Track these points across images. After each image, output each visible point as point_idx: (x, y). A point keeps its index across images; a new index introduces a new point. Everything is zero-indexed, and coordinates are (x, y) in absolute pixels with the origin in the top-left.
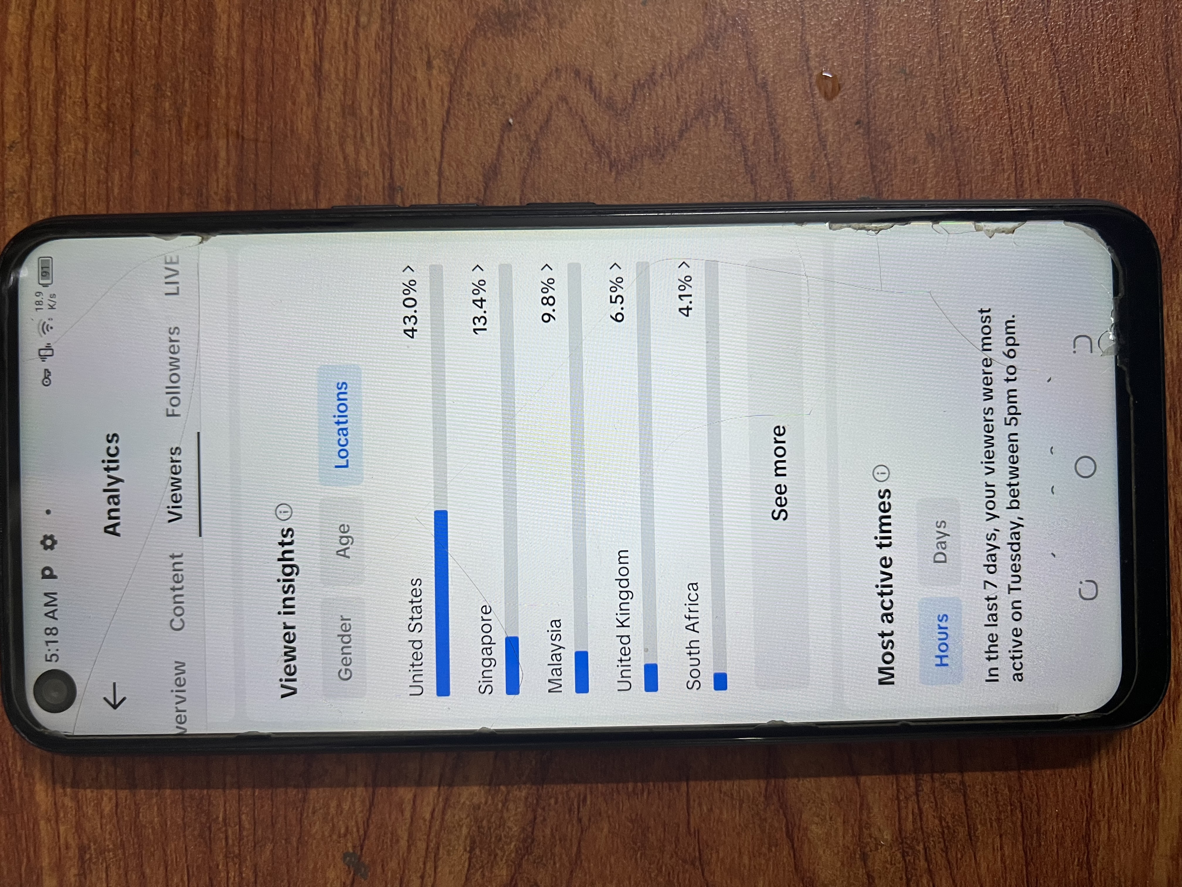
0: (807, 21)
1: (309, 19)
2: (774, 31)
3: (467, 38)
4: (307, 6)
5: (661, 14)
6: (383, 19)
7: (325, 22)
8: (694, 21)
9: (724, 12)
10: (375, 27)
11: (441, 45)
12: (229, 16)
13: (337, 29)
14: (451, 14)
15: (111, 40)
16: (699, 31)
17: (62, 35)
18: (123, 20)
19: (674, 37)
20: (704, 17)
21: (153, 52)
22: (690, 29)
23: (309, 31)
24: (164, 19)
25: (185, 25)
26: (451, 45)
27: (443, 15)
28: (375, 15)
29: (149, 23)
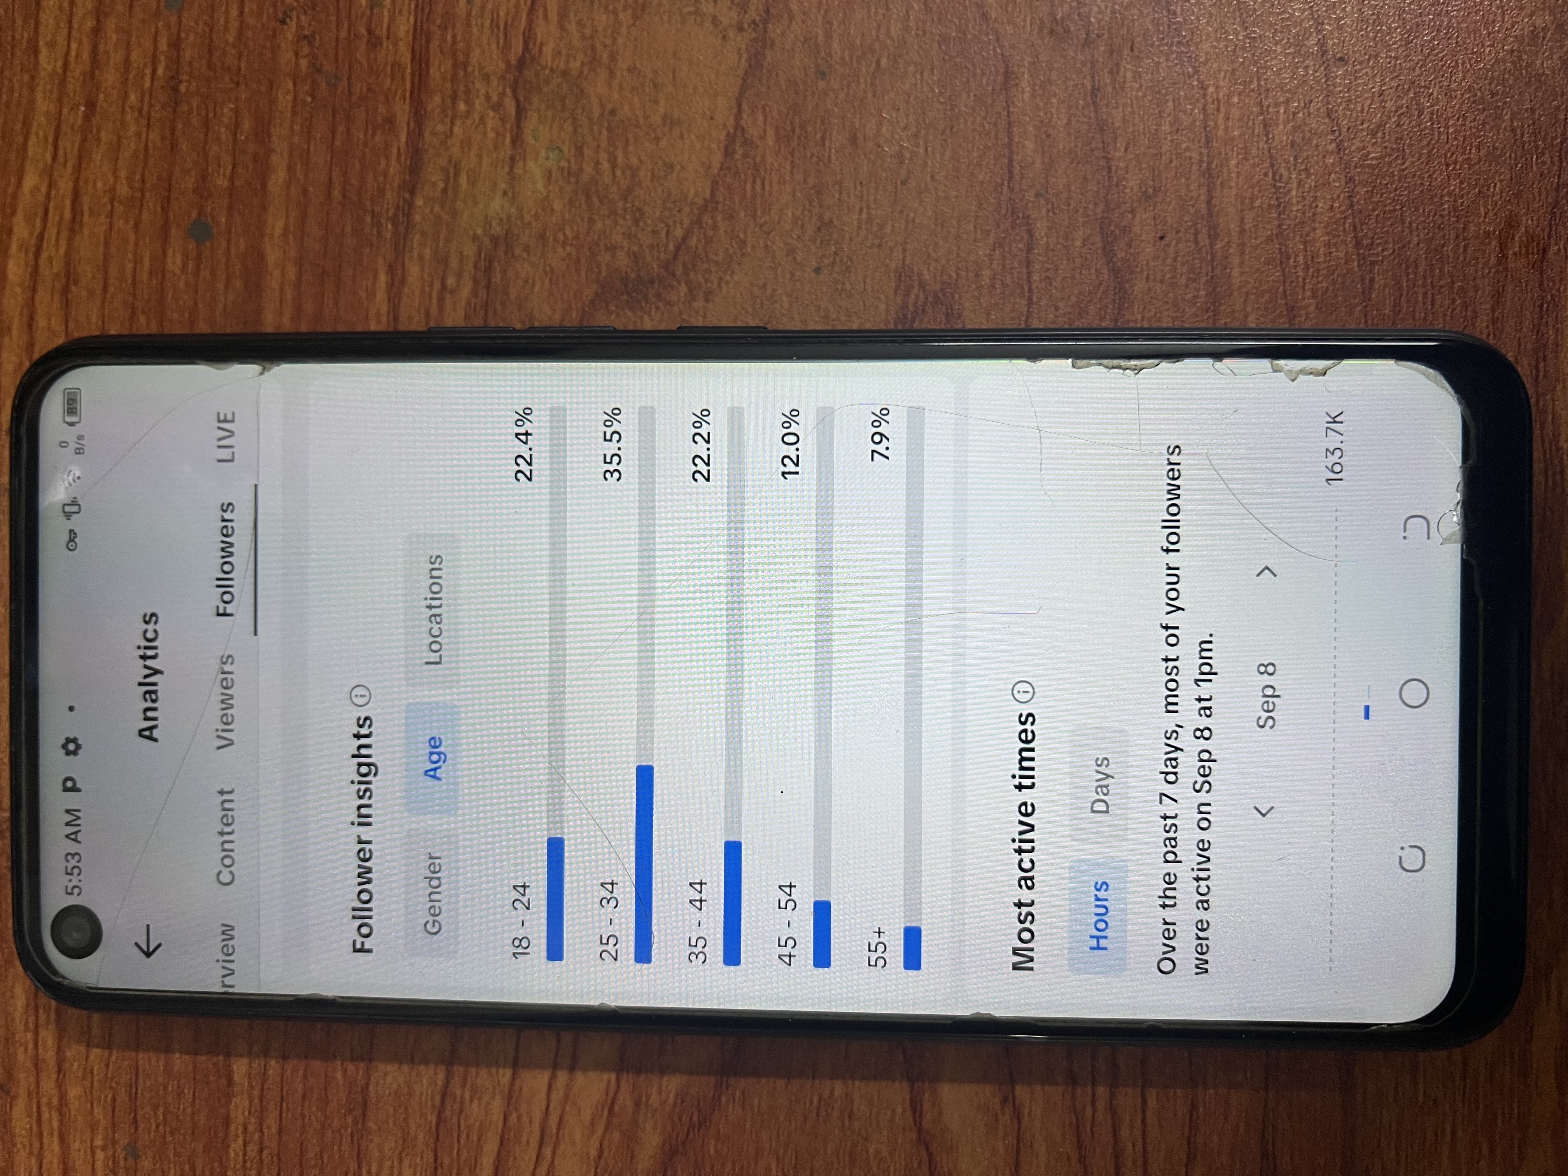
0: (1035, 299)
1: (383, 278)
2: (989, 314)
3: (584, 311)
4: (380, 261)
5: (839, 287)
6: (476, 282)
7: (403, 282)
8: (882, 297)
9: (922, 286)
10: (465, 292)
11: (550, 318)
12: (283, 272)
13: (417, 292)
14: (564, 277)
15: (135, 296)
16: (888, 311)
17: (74, 288)
18: (150, 274)
19: (854, 319)
20: (896, 292)
21: (187, 316)
22: (877, 307)
23: (381, 295)
24: (202, 273)
25: (228, 281)
26: (563, 320)
27: (554, 278)
28: (466, 276)
29: (183, 277)
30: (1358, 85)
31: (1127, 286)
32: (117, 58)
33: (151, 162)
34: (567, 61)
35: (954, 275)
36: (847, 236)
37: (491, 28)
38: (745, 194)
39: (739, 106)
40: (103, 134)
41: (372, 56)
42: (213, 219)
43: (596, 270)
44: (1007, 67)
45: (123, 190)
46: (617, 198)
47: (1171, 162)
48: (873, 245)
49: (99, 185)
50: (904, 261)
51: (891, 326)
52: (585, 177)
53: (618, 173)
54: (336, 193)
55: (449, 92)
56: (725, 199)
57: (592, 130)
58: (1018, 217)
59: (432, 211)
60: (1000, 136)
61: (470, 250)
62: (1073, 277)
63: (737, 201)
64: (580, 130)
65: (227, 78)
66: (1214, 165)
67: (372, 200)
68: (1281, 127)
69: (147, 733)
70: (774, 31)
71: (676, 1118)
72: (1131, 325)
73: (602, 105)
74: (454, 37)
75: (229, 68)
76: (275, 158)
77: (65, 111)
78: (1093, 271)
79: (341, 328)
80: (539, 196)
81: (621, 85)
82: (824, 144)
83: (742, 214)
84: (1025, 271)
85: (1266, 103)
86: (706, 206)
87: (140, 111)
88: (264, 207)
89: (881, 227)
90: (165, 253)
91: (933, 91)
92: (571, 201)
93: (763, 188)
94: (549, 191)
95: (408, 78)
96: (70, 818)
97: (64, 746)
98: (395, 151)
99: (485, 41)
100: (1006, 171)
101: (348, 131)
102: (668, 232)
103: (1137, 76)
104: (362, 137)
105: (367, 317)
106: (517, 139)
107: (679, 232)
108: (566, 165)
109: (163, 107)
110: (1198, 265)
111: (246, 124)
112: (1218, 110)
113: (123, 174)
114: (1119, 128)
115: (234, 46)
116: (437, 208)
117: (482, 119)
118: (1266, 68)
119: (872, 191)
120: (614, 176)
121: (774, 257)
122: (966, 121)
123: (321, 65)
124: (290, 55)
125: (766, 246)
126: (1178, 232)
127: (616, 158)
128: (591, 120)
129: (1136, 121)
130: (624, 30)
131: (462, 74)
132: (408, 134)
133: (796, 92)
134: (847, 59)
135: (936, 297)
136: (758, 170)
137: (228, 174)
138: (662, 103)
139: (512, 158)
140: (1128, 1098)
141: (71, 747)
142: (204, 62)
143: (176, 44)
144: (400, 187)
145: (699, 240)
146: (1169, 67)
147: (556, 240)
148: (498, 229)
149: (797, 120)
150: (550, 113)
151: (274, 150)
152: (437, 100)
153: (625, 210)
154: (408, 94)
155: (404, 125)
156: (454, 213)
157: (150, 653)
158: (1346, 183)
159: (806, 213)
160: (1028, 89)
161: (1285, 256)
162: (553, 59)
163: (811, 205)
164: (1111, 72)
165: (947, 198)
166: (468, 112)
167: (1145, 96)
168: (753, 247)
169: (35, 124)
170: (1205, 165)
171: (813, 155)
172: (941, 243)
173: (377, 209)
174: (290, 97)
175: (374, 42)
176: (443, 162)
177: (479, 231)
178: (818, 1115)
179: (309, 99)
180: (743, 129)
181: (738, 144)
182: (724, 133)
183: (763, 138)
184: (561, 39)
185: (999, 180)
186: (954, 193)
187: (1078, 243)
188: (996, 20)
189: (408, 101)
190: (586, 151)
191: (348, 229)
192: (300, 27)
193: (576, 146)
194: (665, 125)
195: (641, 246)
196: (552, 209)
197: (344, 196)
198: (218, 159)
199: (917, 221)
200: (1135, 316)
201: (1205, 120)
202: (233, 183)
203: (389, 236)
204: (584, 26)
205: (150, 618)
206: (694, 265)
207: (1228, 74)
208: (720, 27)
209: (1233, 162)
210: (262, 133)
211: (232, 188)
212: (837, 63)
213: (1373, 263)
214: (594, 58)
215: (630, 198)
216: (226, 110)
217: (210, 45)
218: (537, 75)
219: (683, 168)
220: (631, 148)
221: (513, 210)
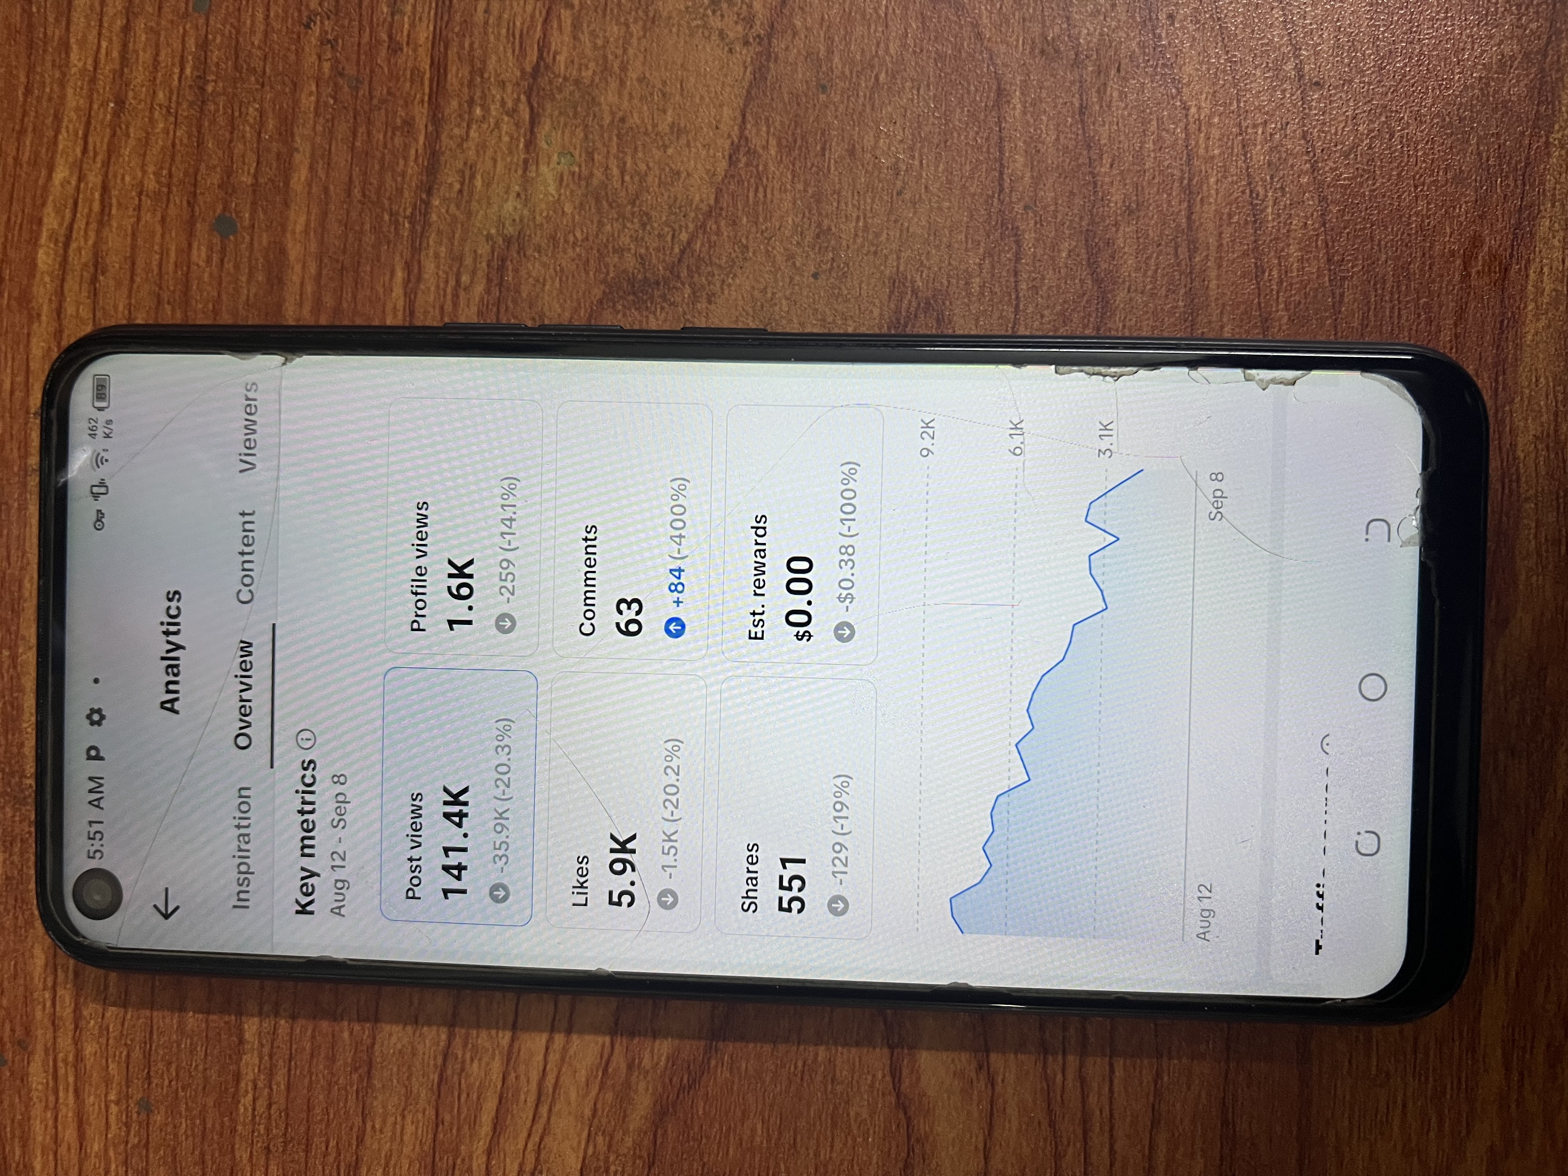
0: (1021, 307)
1: (400, 274)
2: (978, 321)
3: (592, 310)
4: (397, 258)
5: (836, 291)
6: (489, 280)
7: (419, 279)
8: (877, 301)
9: (915, 292)
10: (479, 288)
11: (559, 315)
12: (304, 266)
13: (433, 289)
14: (573, 276)
15: (160, 288)
16: (881, 315)
17: (101, 278)
18: (176, 265)
19: (850, 322)
20: (890, 297)
21: (210, 306)
22: (872, 312)
23: (398, 291)
24: (226, 266)
25: (251, 276)
26: (572, 318)
27: (564, 279)
28: (480, 273)
29: (208, 269)
30: (1333, 108)
31: (1110, 296)
32: (145, 57)
33: (178, 158)
34: (580, 70)
35: (946, 283)
36: (844, 243)
37: (507, 37)
38: (748, 201)
39: (744, 116)
40: (132, 130)
41: (392, 61)
42: (237, 212)
43: (604, 270)
44: (999, 85)
45: (151, 184)
46: (625, 202)
47: (1154, 178)
48: (869, 252)
49: (127, 179)
50: (898, 268)
51: (885, 330)
52: (595, 182)
53: (627, 178)
54: (356, 192)
55: (466, 98)
56: (728, 206)
57: (602, 136)
58: (1007, 228)
59: (447, 211)
60: (992, 150)
61: (484, 249)
62: (1058, 287)
63: (740, 208)
64: (591, 136)
65: (253, 79)
66: (1194, 182)
67: (390, 199)
68: (1259, 147)
69: (168, 705)
70: (779, 45)
71: (667, 1080)
72: (1113, 333)
73: (612, 113)
74: (472, 44)
75: (254, 68)
76: (297, 157)
77: (95, 106)
78: (1077, 281)
79: (359, 321)
80: (551, 199)
81: (630, 94)
82: (824, 155)
83: (745, 219)
84: (1012, 280)
85: (1244, 124)
86: (711, 211)
87: (168, 109)
88: (286, 204)
89: (877, 235)
90: (190, 245)
91: (929, 107)
92: (581, 204)
93: (765, 196)
94: (560, 195)
95: (427, 83)
96: (93, 785)
97: (89, 717)
98: (413, 152)
99: (501, 48)
100: (997, 183)
101: (369, 133)
102: (673, 236)
103: (1123, 95)
104: (381, 137)
105: (384, 311)
106: (530, 144)
107: (684, 236)
108: (577, 169)
109: (191, 104)
110: (1177, 277)
111: (271, 124)
112: (1199, 129)
113: (151, 169)
114: (1105, 145)
115: (259, 48)
116: (453, 209)
117: (497, 125)
118: (1246, 90)
119: (869, 201)
120: (623, 181)
121: (774, 262)
122: (959, 135)
123: (343, 69)
124: (314, 57)
125: (767, 251)
126: (1159, 245)
127: (625, 163)
128: (601, 127)
129: (1122, 138)
130: (634, 41)
131: (479, 79)
132: (426, 137)
133: (798, 104)
134: (847, 73)
135: (928, 303)
136: (760, 179)
137: (252, 171)
138: (670, 112)
139: (526, 162)
140: (1096, 1066)
141: (96, 717)
142: (230, 63)
143: (204, 45)
144: (417, 186)
145: (702, 245)
146: (1153, 88)
147: (566, 241)
148: (510, 229)
149: (799, 131)
150: (562, 119)
151: (297, 150)
152: (454, 103)
153: (633, 214)
154: (426, 98)
155: (422, 127)
156: (469, 214)
157: (173, 629)
158: (1320, 202)
159: (805, 220)
160: (1019, 106)
161: (1260, 270)
162: (566, 68)
163: (810, 212)
164: (1098, 91)
165: (940, 209)
166: (484, 117)
167: (1130, 115)
168: (754, 253)
169: (66, 119)
170: (1186, 182)
171: (813, 165)
172: (933, 251)
173: (395, 207)
174: (313, 98)
175: (395, 49)
176: (460, 165)
177: (493, 231)
178: (802, 1079)
179: (332, 102)
180: (747, 138)
181: (742, 153)
182: (729, 142)
183: (766, 147)
184: (574, 48)
185: (990, 193)
186: (947, 204)
187: (1064, 255)
188: (989, 39)
189: (426, 105)
190: (596, 156)
191: (367, 227)
192: (324, 32)
193: (587, 152)
194: (672, 133)
195: (647, 248)
196: (563, 212)
197: (364, 195)
198: (243, 156)
199: (911, 230)
200: (1116, 325)
201: (1187, 139)
202: (256, 179)
203: (406, 234)
204: (597, 36)
205: (173, 596)
206: (698, 268)
207: (1210, 96)
208: (727, 41)
209: (1212, 180)
210: (286, 132)
211: (255, 185)
212: (837, 77)
213: (1344, 279)
214: (606, 68)
215: (637, 203)
216: (251, 110)
217: (236, 46)
218: (551, 83)
219: (689, 175)
220: (640, 155)
221: (526, 212)
